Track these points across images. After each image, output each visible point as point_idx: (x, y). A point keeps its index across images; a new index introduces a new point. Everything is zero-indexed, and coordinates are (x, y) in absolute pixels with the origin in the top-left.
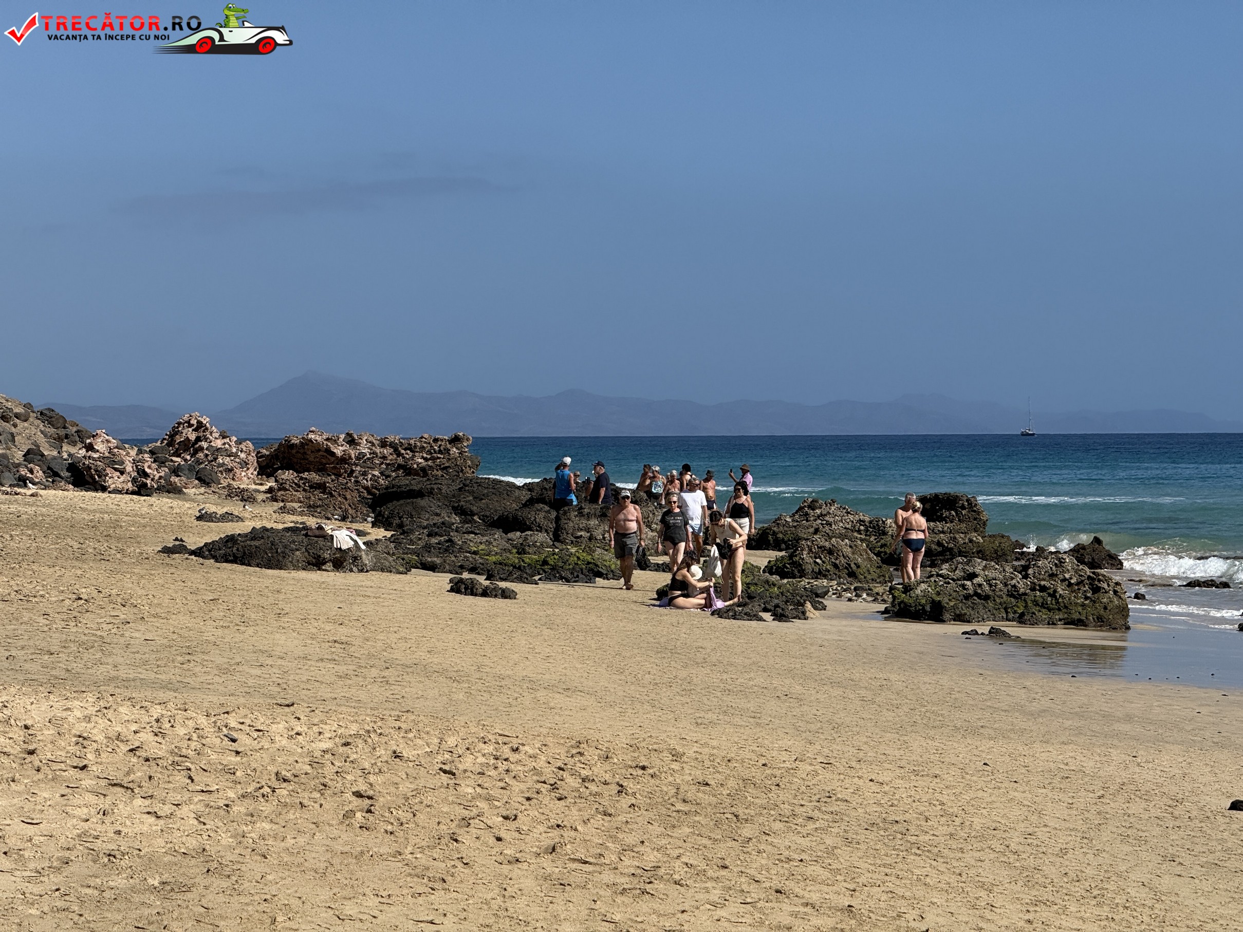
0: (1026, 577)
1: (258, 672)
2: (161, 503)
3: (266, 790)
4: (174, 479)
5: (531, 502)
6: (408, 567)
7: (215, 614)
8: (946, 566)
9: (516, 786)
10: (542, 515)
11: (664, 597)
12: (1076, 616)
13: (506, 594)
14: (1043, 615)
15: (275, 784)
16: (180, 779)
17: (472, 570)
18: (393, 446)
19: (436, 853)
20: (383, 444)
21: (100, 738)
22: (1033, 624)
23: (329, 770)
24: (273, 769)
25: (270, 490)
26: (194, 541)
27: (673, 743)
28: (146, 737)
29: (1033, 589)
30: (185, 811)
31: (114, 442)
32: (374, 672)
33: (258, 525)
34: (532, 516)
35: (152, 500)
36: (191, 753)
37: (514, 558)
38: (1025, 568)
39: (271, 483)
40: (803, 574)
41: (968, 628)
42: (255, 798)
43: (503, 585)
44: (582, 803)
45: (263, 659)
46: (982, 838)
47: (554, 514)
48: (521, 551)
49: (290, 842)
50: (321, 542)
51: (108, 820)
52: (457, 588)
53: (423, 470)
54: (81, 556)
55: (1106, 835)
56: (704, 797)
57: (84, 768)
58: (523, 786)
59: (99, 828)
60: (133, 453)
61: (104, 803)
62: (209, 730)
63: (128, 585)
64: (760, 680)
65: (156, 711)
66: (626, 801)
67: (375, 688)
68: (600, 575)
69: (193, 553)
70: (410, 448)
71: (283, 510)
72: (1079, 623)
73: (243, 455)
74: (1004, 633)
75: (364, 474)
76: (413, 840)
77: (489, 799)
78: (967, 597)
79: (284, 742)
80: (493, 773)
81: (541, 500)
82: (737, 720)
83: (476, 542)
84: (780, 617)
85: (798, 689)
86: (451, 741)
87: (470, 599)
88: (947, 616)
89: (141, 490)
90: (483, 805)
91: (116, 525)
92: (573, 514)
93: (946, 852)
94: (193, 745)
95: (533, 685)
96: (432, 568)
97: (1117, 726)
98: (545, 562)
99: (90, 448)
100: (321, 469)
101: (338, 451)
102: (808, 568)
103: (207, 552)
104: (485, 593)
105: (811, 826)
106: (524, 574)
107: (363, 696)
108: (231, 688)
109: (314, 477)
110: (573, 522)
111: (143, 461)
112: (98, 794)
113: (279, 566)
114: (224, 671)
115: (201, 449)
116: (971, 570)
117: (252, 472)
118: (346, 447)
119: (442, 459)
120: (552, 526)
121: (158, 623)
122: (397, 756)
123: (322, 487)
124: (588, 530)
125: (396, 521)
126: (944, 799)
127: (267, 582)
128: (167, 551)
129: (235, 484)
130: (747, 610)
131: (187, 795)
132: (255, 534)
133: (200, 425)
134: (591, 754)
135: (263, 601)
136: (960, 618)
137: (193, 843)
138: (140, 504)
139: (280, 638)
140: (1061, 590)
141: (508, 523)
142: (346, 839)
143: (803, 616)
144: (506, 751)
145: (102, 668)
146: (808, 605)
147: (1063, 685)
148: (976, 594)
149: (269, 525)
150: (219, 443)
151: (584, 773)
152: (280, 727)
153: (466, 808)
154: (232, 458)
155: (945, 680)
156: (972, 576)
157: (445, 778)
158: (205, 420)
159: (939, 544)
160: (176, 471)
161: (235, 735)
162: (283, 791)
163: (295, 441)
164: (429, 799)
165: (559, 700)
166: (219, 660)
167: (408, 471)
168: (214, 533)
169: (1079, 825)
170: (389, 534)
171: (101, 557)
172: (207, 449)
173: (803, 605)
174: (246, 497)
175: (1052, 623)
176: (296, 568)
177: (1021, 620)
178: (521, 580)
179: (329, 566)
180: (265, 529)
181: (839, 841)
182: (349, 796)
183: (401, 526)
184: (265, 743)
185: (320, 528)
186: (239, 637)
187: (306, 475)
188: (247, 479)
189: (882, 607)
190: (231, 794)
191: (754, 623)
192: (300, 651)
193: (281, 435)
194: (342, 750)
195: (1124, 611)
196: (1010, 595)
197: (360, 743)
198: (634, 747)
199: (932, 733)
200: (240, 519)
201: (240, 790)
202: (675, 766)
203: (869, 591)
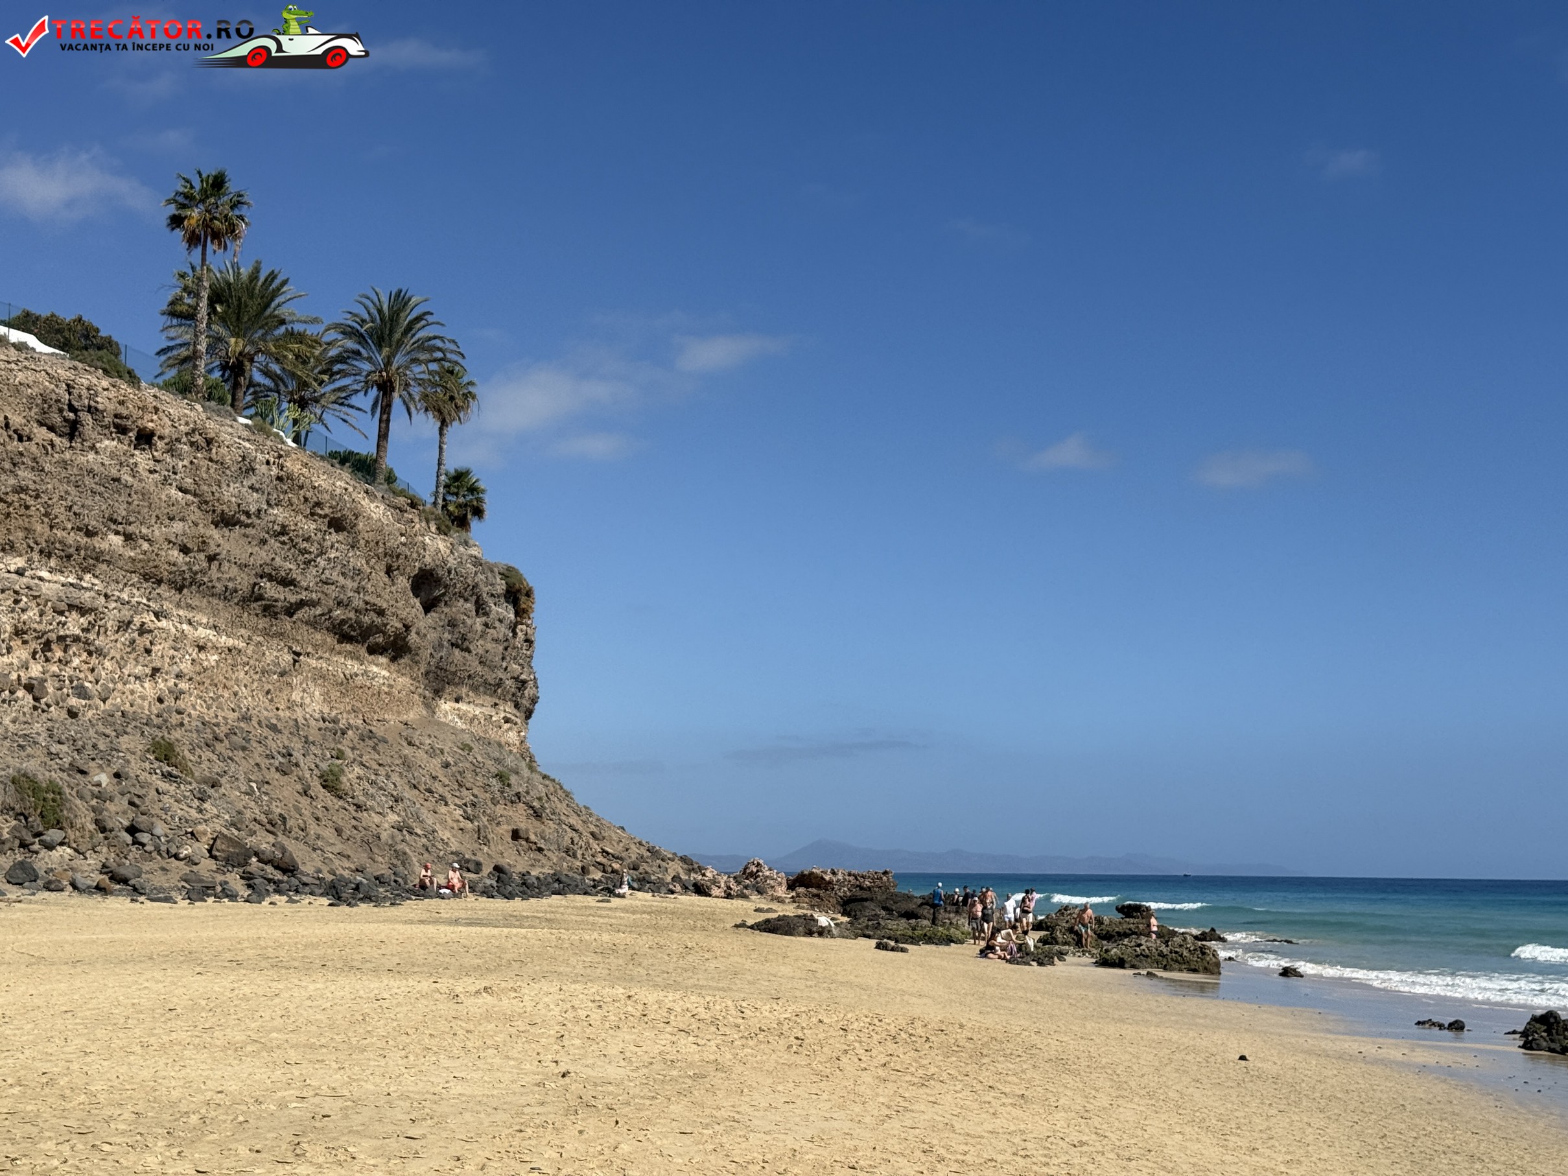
0: (1167, 946)
1: (767, 983)
2: (737, 903)
3: (753, 1035)
4: (745, 891)
5: (922, 904)
6: (856, 936)
7: (752, 956)
8: (1126, 940)
9: (876, 1037)
10: (926, 911)
11: (983, 953)
12: (1193, 967)
13: (903, 950)
14: (1176, 966)
15: (758, 1032)
16: (713, 1029)
17: (889, 938)
18: (854, 875)
19: (828, 1065)
20: (850, 875)
21: (679, 1010)
22: (1171, 970)
23: (786, 1027)
24: (758, 1026)
25: (792, 897)
26: (750, 922)
27: (963, 1021)
28: (701, 1010)
29: (1171, 952)
30: (712, 1043)
31: (715, 872)
32: (825, 985)
33: (781, 914)
34: (921, 912)
35: (735, 901)
36: (721, 1018)
37: (910, 933)
38: (1167, 942)
39: (794, 894)
40: (1057, 943)
41: (1136, 971)
42: (747, 1038)
43: (901, 945)
44: (905, 1045)
45: (771, 978)
46: (1104, 1067)
47: (932, 911)
48: (914, 929)
49: (759, 1058)
50: (812, 922)
51: (674, 1046)
52: (878, 947)
53: (869, 888)
54: (694, 928)
55: (1168, 1069)
56: (969, 1045)
57: (668, 1023)
58: (879, 1037)
59: (670, 1049)
60: (725, 878)
61: (674, 1039)
62: (732, 1008)
63: (714, 942)
64: (1021, 994)
65: (708, 999)
66: (927, 1046)
67: (823, 993)
68: (953, 942)
69: (749, 927)
70: (863, 877)
71: (798, 907)
72: (1195, 971)
73: (779, 879)
74: (1155, 975)
75: (840, 889)
76: (818, 1059)
77: (860, 1042)
78: (1137, 956)
79: (767, 1014)
80: (866, 1031)
81: (927, 904)
82: (1002, 1012)
83: (891, 924)
84: (1041, 964)
85: (1039, 998)
86: (849, 1016)
87: (884, 952)
88: (1127, 965)
89: (728, 896)
90: (857, 1045)
91: (714, 913)
92: (942, 911)
93: (1083, 1073)
94: (723, 1014)
95: (903, 993)
96: (869, 937)
97: (1198, 1020)
98: (925, 935)
99: (704, 875)
100: (819, 887)
101: (827, 878)
102: (1060, 940)
103: (754, 927)
104: (893, 949)
105: (1018, 1059)
106: (914, 941)
107: (816, 996)
108: (752, 990)
109: (814, 891)
110: (942, 915)
111: (729, 882)
112: (672, 1034)
113: (791, 934)
114: (749, 983)
115: (759, 876)
116: (1139, 942)
117: (784, 888)
118: (831, 876)
119: (878, 882)
120: (931, 917)
121: (723, 960)
122: (820, 1021)
123: (818, 896)
124: (949, 919)
125: (853, 913)
126: (1091, 1050)
127: (784, 942)
128: (737, 926)
129: (775, 894)
130: (1024, 960)
131: (714, 1036)
132: (779, 919)
133: (758, 864)
134: (918, 1024)
135: (779, 951)
136: (1133, 967)
137: (712, 1057)
138: (727, 903)
139: (782, 968)
140: (1185, 953)
141: (909, 915)
142: (786, 1057)
143: (1052, 964)
144: (876, 1021)
145: (691, 981)
146: (1056, 958)
147: (1177, 1000)
148: (1141, 954)
149: (787, 914)
150: (768, 873)
151: (911, 1032)
152: (767, 1007)
153: (848, 1046)
154: (774, 881)
155: (1116, 997)
156: (1140, 945)
157: (842, 1032)
158: (761, 862)
159: (1130, 929)
160: (746, 887)
161: (743, 1010)
162: (761, 1036)
163: (806, 873)
164: (831, 1041)
165: (914, 1000)
166: (750, 978)
167: (862, 888)
168: (761, 917)
169: (1157, 1064)
170: (848, 919)
171: (704, 929)
172: (762, 876)
173: (1053, 958)
174: (780, 901)
175: (1180, 970)
176: (799, 936)
177: (1165, 968)
178: (912, 943)
179: (816, 935)
180: (784, 916)
181: (1030, 1066)
182: (792, 1038)
183: (855, 916)
184: (758, 1014)
185: (812, 915)
186: (762, 967)
187: (810, 889)
188: (781, 891)
189: (1094, 960)
190: (736, 1036)
191: (1027, 967)
192: (791, 975)
193: (799, 871)
194: (794, 1018)
195: (1218, 964)
196: (1159, 955)
197: (804, 1015)
198: (941, 1022)
199: (1100, 1020)
200: (775, 911)
201: (740, 1034)
202: (959, 1031)
203: (1089, 952)
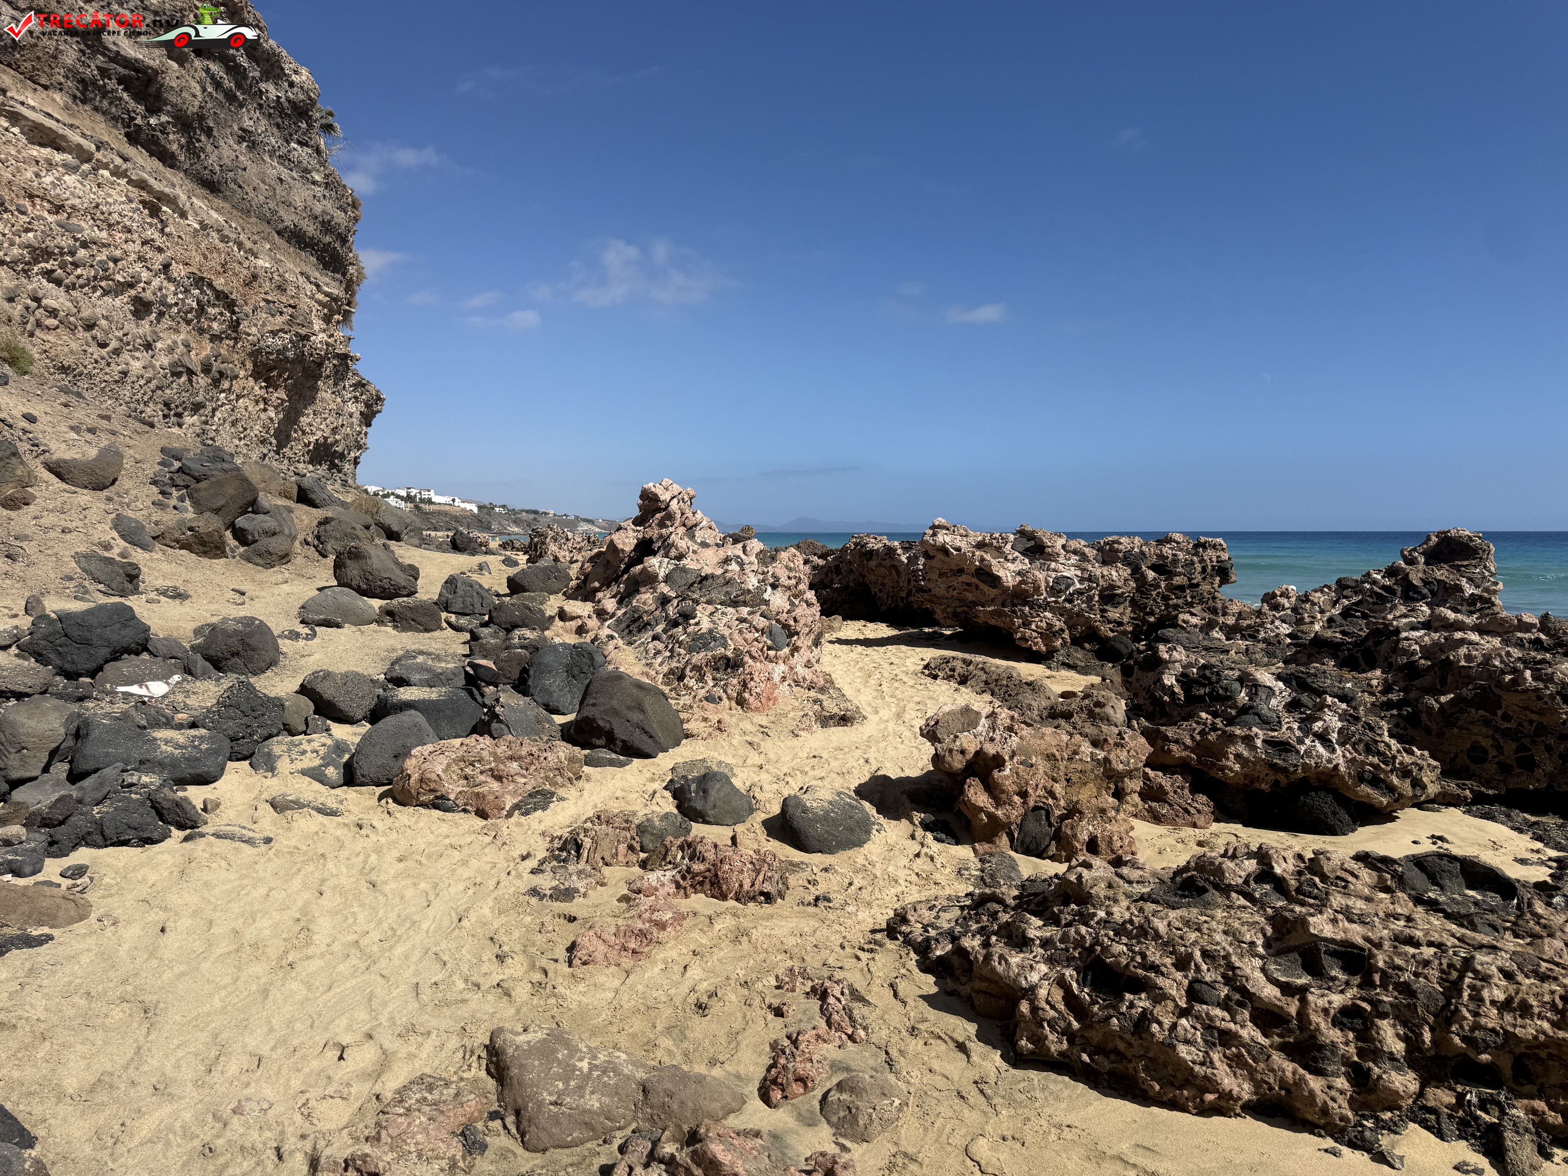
18: (1132, 562)
20: (1108, 556)
101: (1006, 573)
118: (1023, 564)
150: (708, 560)
154: (745, 611)
158: (670, 492)
172: (667, 579)
